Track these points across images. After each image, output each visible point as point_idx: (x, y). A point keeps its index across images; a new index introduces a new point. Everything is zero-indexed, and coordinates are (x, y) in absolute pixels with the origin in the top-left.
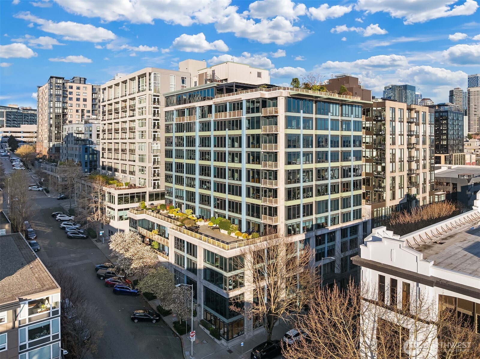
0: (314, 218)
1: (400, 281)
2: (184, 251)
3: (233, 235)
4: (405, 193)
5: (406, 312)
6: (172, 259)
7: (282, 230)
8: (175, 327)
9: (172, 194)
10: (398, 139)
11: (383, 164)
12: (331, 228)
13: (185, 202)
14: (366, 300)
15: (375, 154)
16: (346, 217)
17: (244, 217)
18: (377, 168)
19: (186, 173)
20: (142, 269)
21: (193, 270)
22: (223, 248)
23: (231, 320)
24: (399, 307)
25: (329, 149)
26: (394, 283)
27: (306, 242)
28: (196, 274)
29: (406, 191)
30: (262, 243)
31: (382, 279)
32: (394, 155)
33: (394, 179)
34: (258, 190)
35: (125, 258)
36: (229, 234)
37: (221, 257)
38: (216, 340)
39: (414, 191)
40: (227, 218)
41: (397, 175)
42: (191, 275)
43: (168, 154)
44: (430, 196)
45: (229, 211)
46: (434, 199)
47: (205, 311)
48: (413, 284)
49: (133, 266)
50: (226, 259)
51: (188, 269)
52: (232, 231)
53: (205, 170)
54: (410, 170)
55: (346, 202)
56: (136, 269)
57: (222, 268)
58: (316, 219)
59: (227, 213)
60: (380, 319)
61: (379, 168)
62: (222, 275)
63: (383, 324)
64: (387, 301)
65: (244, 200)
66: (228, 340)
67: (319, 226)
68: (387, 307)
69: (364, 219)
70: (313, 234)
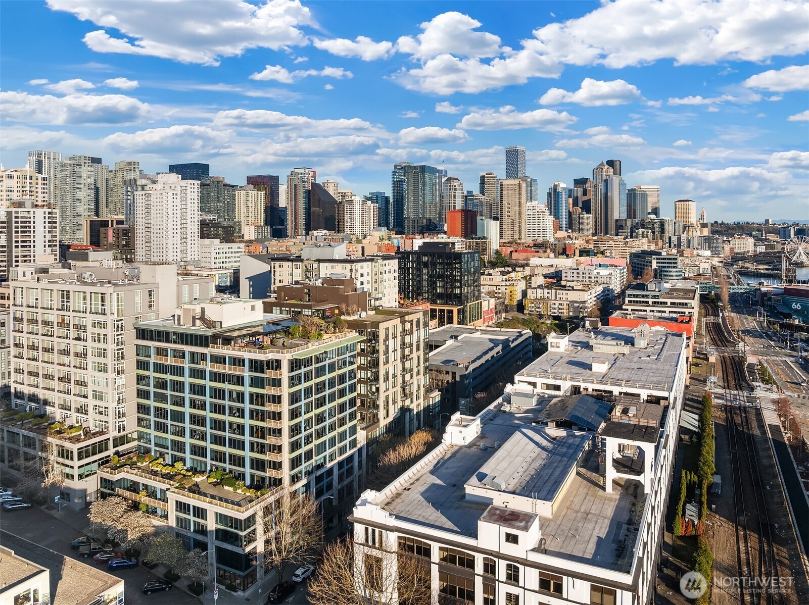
0: (314, 461)
1: (377, 530)
2: (189, 514)
3: (239, 491)
4: (399, 407)
5: (380, 548)
6: (172, 522)
7: (286, 481)
8: (189, 590)
9: (150, 441)
10: (391, 355)
11: (377, 386)
12: (329, 465)
13: (170, 451)
14: (358, 544)
15: (369, 375)
16: (342, 450)
17: (248, 470)
18: (371, 389)
19: (171, 420)
20: (141, 539)
21: (202, 531)
22: (237, 511)
23: (246, 572)
24: (377, 545)
25: (327, 392)
26: (374, 531)
27: (307, 486)
28: (206, 536)
29: (400, 404)
30: (270, 498)
31: (367, 529)
32: (387, 373)
33: (387, 397)
34: (263, 446)
35: (118, 531)
36: (235, 490)
37: (236, 520)
38: (233, 593)
39: (408, 402)
40: (228, 471)
41: (390, 393)
42: (200, 537)
43: (143, 394)
44: (424, 400)
45: (230, 464)
46: (428, 402)
47: (217, 568)
48: (384, 531)
49: (130, 537)
50: (241, 521)
51: (195, 531)
52: (239, 488)
53: (197, 420)
54: (404, 381)
55: (342, 436)
56: (133, 540)
57: (236, 528)
58: (316, 461)
59: (228, 466)
60: (366, 555)
61: (374, 389)
62: (237, 535)
63: (368, 557)
64: (370, 543)
65: (248, 454)
66: (244, 590)
67: (319, 467)
68: (370, 547)
69: (359, 446)
70: (313, 476)
